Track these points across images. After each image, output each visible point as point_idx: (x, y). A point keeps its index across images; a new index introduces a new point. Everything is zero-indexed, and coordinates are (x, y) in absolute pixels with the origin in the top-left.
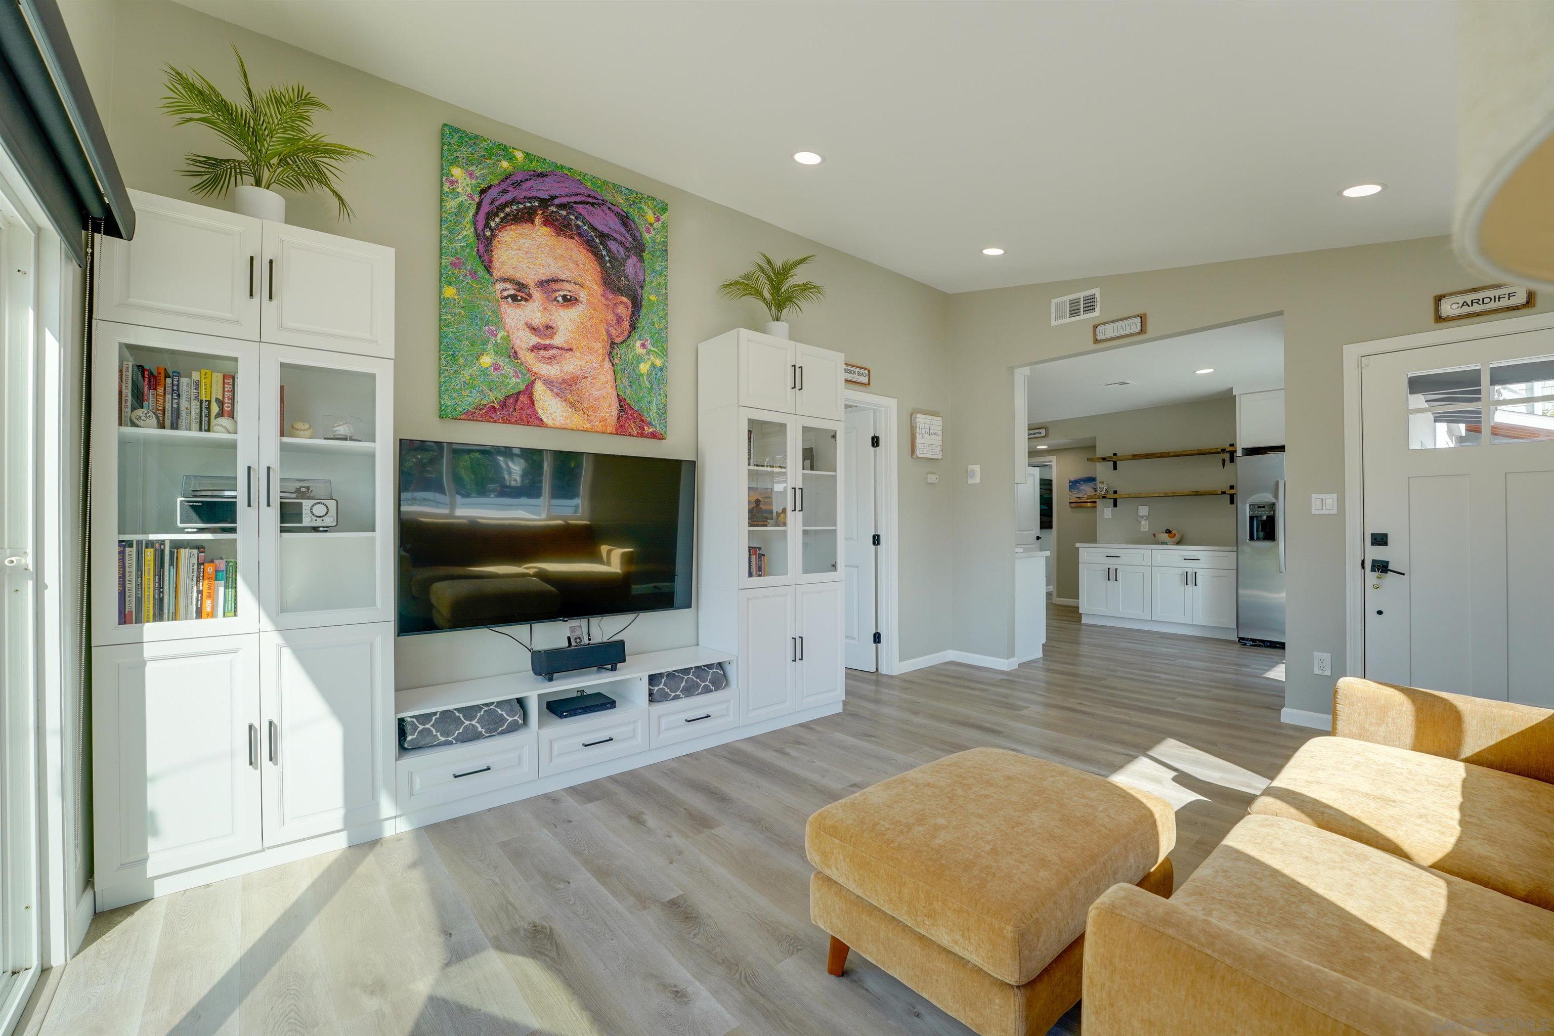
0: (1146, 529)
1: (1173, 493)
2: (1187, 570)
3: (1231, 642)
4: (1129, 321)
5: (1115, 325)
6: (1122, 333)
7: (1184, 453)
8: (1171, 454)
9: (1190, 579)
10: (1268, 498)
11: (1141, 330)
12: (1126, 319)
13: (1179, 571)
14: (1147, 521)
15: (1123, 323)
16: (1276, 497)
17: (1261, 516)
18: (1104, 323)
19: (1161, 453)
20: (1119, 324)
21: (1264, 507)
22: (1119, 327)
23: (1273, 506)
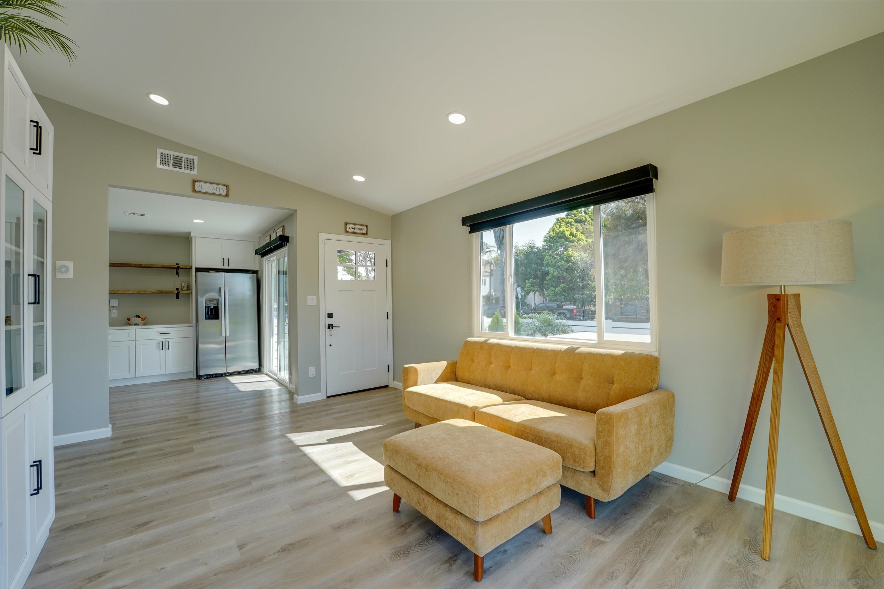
0: (116, 315)
1: (144, 291)
2: (162, 340)
3: (193, 379)
4: (219, 186)
5: (210, 185)
6: (213, 191)
7: (152, 266)
8: (143, 266)
9: (164, 346)
10: (214, 295)
11: (227, 195)
12: (217, 184)
13: (156, 342)
14: (117, 310)
15: (215, 186)
16: (220, 296)
17: (210, 306)
18: (202, 181)
19: (135, 264)
20: (213, 185)
21: (213, 301)
22: (212, 187)
23: (218, 301)
